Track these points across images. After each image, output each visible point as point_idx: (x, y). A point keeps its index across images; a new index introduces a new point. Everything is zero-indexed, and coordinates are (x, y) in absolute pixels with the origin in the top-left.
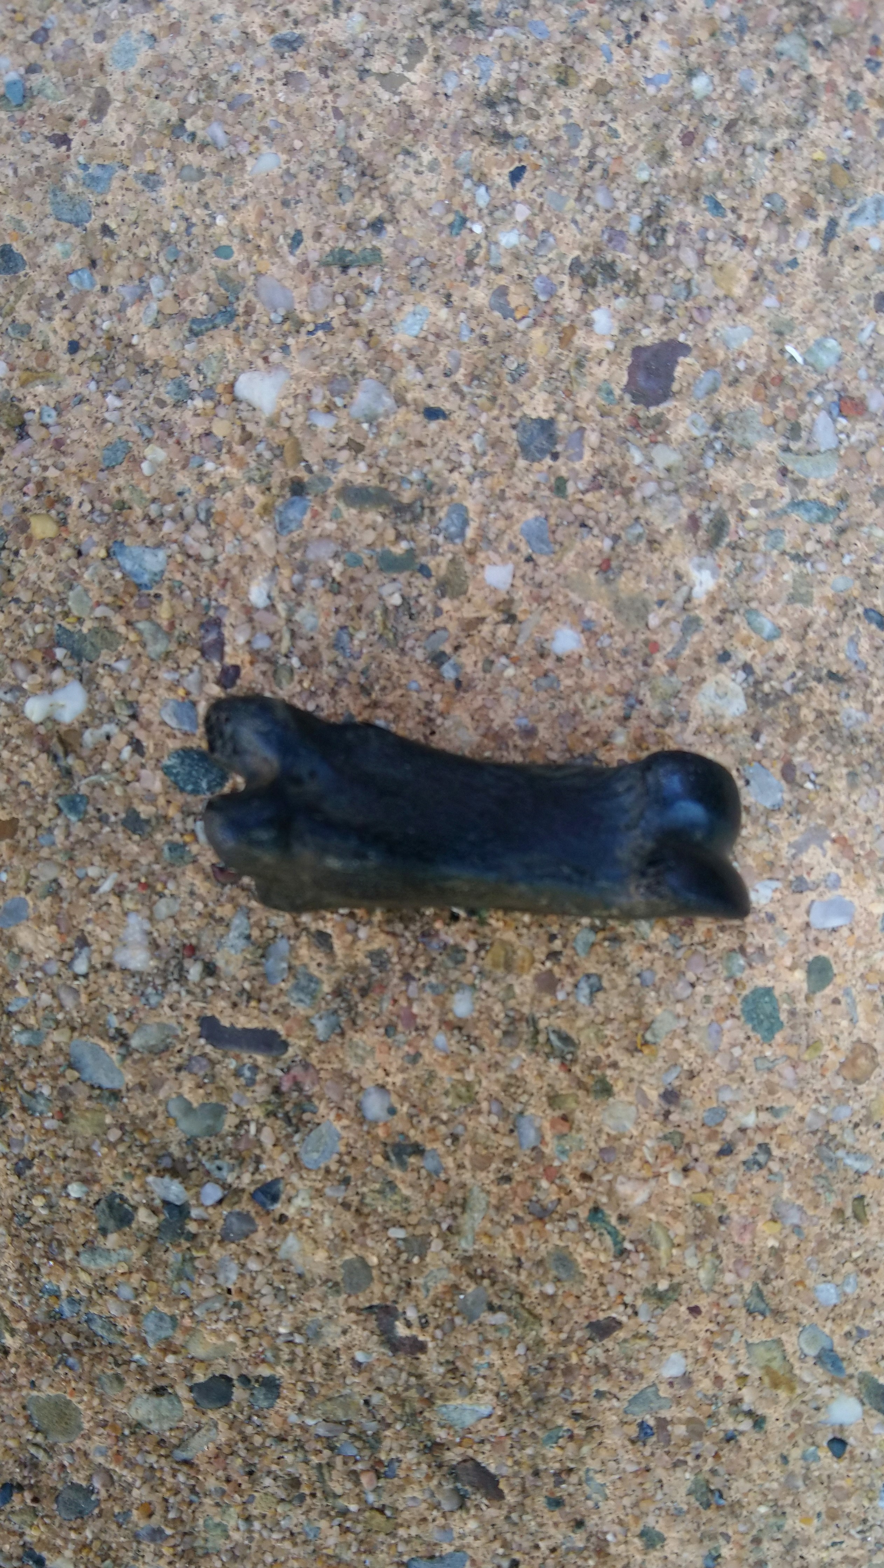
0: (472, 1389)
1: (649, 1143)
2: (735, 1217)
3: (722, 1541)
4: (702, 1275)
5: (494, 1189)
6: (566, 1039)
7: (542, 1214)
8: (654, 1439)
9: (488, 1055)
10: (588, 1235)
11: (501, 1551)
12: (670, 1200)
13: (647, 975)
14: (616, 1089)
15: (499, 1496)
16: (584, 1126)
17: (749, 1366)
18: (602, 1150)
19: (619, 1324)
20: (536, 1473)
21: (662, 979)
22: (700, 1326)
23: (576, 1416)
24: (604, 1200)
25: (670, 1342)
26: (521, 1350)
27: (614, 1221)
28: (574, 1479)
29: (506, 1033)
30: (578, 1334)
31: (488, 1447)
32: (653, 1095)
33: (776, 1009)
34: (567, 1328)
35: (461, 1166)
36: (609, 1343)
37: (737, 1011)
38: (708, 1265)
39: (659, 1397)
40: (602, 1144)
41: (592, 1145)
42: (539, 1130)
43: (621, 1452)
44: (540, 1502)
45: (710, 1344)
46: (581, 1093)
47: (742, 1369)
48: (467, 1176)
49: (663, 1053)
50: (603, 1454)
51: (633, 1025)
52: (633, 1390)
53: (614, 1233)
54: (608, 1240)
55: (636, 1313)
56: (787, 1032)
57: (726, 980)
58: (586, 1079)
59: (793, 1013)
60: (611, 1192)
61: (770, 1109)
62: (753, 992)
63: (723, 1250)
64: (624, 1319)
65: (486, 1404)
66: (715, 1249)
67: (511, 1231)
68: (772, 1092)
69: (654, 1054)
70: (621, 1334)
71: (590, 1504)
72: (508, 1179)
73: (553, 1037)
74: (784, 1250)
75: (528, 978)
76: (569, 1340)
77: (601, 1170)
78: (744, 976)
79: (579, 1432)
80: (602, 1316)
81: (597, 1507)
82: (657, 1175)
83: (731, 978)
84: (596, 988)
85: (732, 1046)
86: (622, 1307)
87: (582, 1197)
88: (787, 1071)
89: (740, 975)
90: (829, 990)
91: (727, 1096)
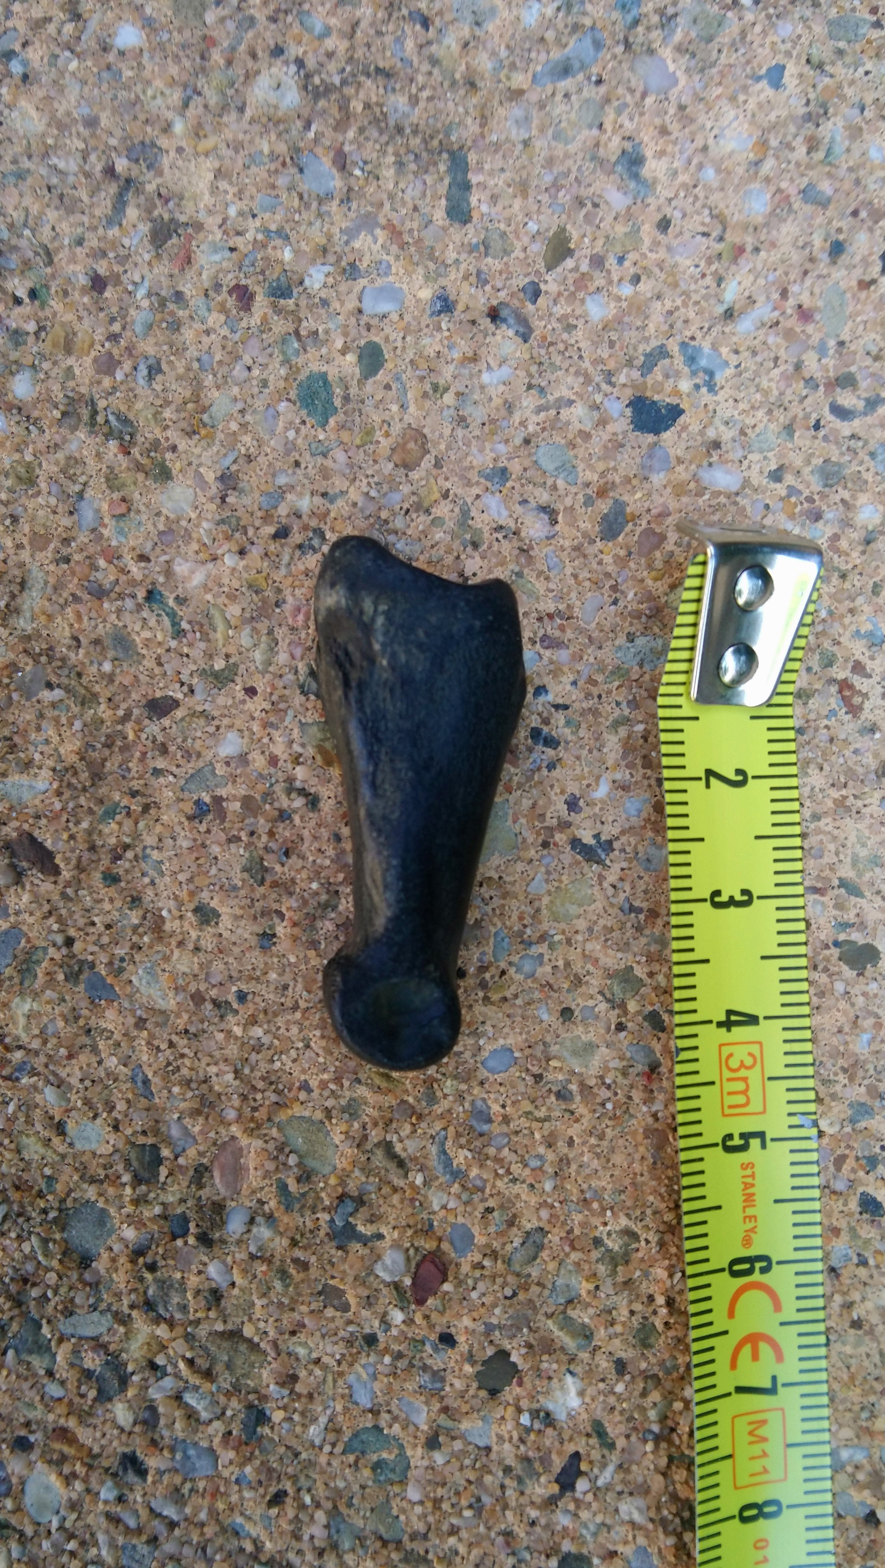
0: (28, 765)
1: (205, 525)
2: (290, 599)
3: (276, 920)
4: (258, 655)
5: (52, 567)
6: (126, 421)
7: (100, 593)
8: (210, 817)
9: (47, 435)
10: (145, 614)
11: (55, 927)
12: (226, 581)
13: (205, 358)
14: (174, 472)
15: (56, 871)
16: (143, 508)
17: (303, 745)
18: (161, 533)
19: (176, 704)
20: (92, 848)
21: (220, 362)
22: (256, 705)
23: (134, 794)
24: (161, 579)
25: (226, 721)
26: (78, 725)
27: (171, 602)
28: (130, 854)
29: (64, 414)
30: (136, 712)
31: (44, 821)
32: (210, 476)
33: (330, 394)
34: (124, 706)
35: (19, 547)
36: (166, 722)
37: (293, 395)
38: (263, 646)
39: (214, 775)
40: (161, 527)
41: (151, 528)
42: (98, 511)
43: (177, 829)
44: (97, 876)
45: (266, 725)
46: (141, 476)
47: (297, 748)
48: (25, 555)
49: (220, 436)
50: (158, 828)
51: (190, 406)
52: (190, 767)
53: (172, 615)
54: (166, 621)
55: (192, 691)
56: (341, 417)
57: (282, 363)
58: (144, 461)
59: (346, 399)
60: (168, 572)
61: (324, 495)
62: (309, 378)
63: (279, 633)
64: (180, 696)
65: (43, 781)
66: (270, 632)
67: (69, 610)
68: (326, 477)
69: (211, 437)
70: (179, 713)
71: (147, 880)
72: (67, 560)
73: (111, 418)
75: (88, 361)
76: (127, 717)
77: (158, 550)
78: (300, 360)
79: (136, 808)
80: (158, 694)
81: (153, 883)
82: (215, 559)
83: (286, 362)
84: (154, 370)
85: (287, 429)
86: (178, 685)
87: (139, 577)
88: (340, 456)
89: (294, 360)
90: (381, 376)
91: (282, 480)
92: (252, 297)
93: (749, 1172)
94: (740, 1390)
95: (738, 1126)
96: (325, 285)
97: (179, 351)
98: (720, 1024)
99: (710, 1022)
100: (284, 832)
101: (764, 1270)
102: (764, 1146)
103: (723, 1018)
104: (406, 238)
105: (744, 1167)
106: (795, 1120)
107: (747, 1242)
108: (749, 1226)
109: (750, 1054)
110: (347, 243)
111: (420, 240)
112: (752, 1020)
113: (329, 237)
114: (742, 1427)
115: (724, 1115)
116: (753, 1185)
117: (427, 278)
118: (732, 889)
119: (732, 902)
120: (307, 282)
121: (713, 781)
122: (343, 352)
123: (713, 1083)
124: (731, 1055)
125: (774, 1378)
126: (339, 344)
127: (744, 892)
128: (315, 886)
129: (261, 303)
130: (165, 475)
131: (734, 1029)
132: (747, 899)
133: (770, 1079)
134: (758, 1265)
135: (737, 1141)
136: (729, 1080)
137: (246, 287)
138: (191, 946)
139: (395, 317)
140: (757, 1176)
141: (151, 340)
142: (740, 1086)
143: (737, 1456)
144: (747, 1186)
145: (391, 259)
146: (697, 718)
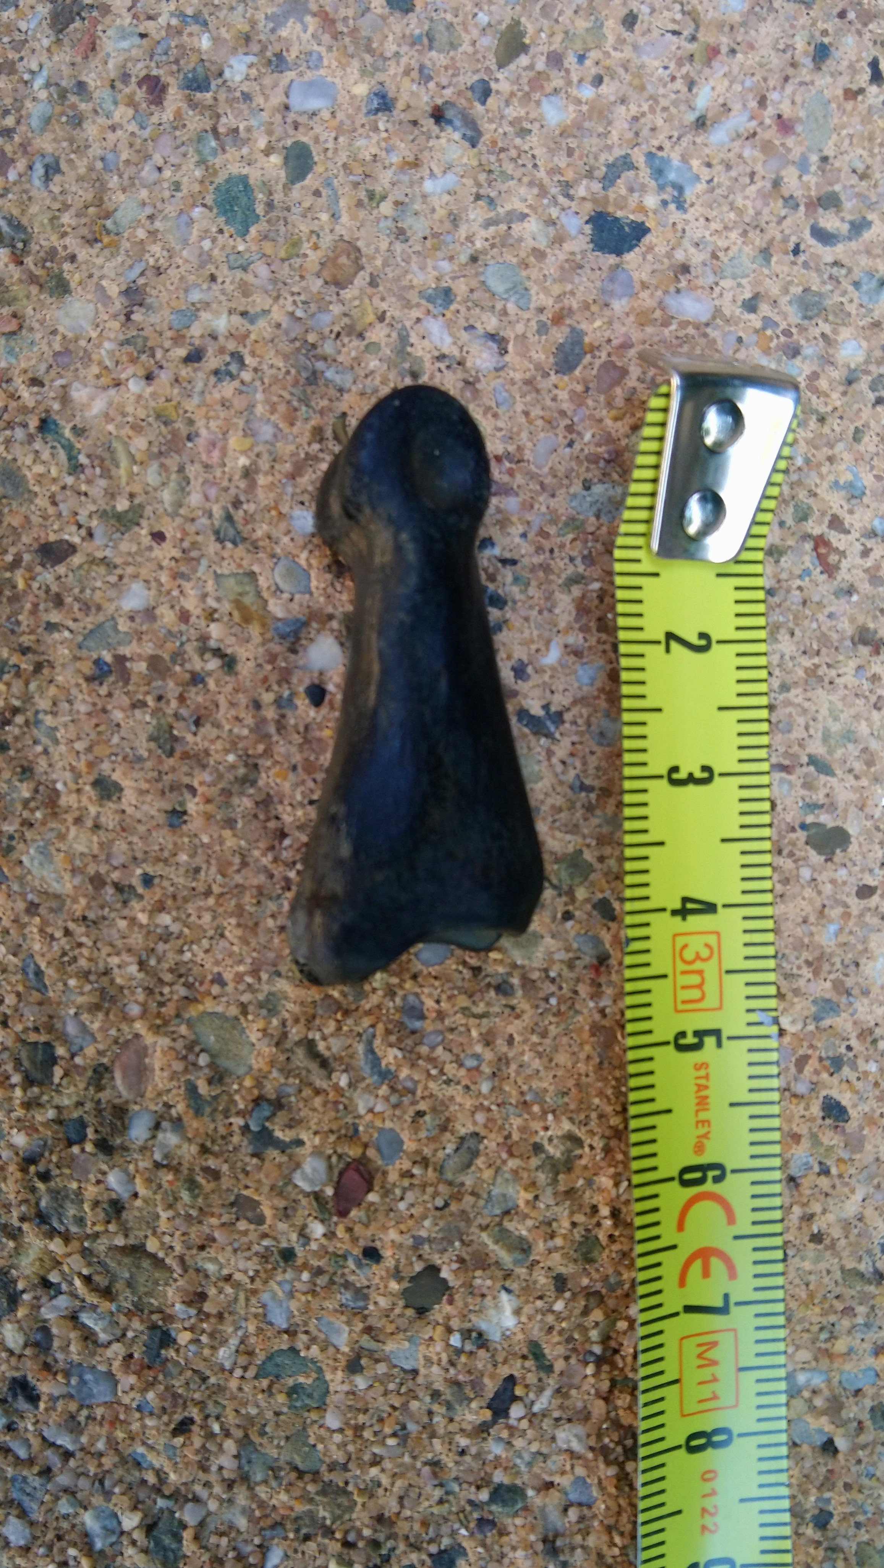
1: (107, 345)
2: (203, 432)
3: (188, 796)
4: (167, 496)
6: (18, 227)
8: (112, 679)
10: (38, 445)
12: (130, 409)
13: (110, 156)
14: (73, 285)
16: (36, 326)
17: (218, 600)
18: (56, 354)
19: (72, 549)
21: (127, 162)
22: (165, 553)
23: (24, 651)
24: (56, 406)
25: (130, 570)
27: (67, 433)
28: (19, 719)
30: (27, 557)
32: (113, 290)
33: (252, 200)
34: (13, 550)
36: (61, 569)
37: (209, 200)
38: (172, 484)
39: (117, 631)
40: (57, 347)
41: (45, 348)
43: (74, 691)
45: (175, 575)
46: (34, 289)
47: (211, 602)
49: (126, 245)
50: (52, 691)
51: (92, 210)
52: (89, 622)
53: (69, 448)
54: (62, 455)
55: (90, 535)
56: (263, 226)
57: (198, 164)
58: (38, 272)
59: (270, 205)
60: (65, 398)
61: (244, 314)
62: (227, 181)
63: (192, 471)
64: (76, 540)
66: (181, 470)
68: (246, 294)
69: (115, 245)
70: (76, 560)
71: (39, 749)
73: (2, 223)
74: (257, 471)
76: (16, 563)
77: (53, 372)
78: (218, 161)
79: (26, 666)
80: (52, 538)
81: (46, 752)
82: (117, 384)
83: (202, 162)
84: (52, 170)
85: (202, 238)
86: (74, 528)
87: (31, 404)
88: (262, 270)
89: (211, 160)
90: (310, 181)
91: (196, 296)
92: (164, 89)
93: (702, 1073)
94: (689, 1309)
95: (692, 1023)
96: (247, 78)
97: (81, 149)
98: (674, 913)
99: (664, 910)
100: (196, 697)
101: (717, 1180)
102: (719, 1044)
103: (678, 905)
104: (340, 27)
105: (698, 1067)
106: (754, 1017)
107: (699, 1148)
108: (702, 1131)
109: (707, 945)
110: (273, 31)
111: (355, 30)
112: (710, 908)
113: (253, 23)
114: (691, 1348)
115: (677, 1011)
116: (706, 1087)
117: (363, 72)
118: (690, 766)
119: (691, 779)
120: (227, 74)
121: (674, 645)
122: (268, 151)
123: (665, 976)
124: (685, 946)
125: (726, 1297)
126: (262, 143)
127: (705, 768)
128: (231, 758)
129: (174, 97)
130: (62, 288)
131: (691, 918)
132: (707, 775)
133: (728, 972)
134: (711, 1174)
135: (690, 1040)
136: (684, 973)
137: (157, 79)
138: (89, 823)
139: (326, 115)
140: (711, 1077)
141: (49, 136)
142: (695, 979)
143: (685, 1380)
144: (701, 1088)
145: (322, 50)
146: (657, 575)
